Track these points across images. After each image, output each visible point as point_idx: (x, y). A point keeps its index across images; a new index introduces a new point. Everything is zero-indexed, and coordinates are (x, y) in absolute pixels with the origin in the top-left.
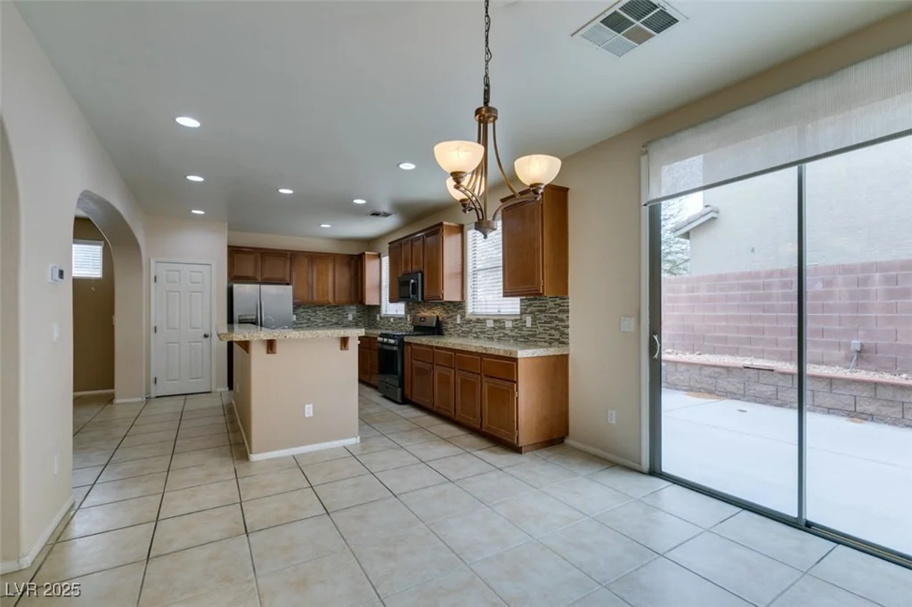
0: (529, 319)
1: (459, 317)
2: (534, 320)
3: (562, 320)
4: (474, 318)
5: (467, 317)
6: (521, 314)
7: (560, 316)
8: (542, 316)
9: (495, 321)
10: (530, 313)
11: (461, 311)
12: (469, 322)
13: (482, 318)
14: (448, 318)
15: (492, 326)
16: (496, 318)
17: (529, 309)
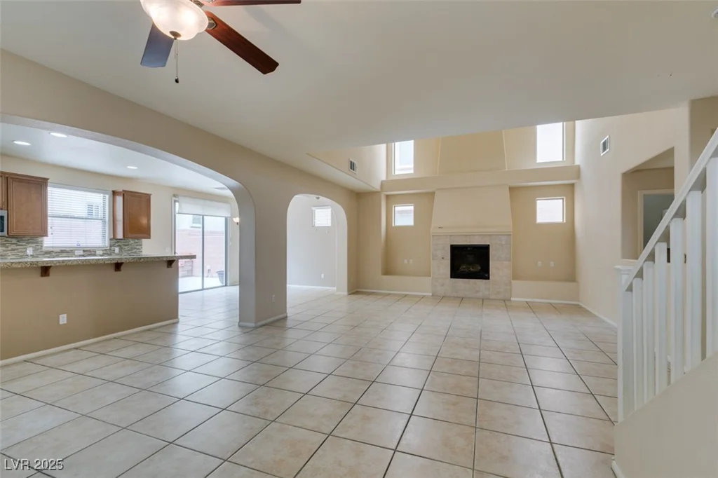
0: (117, 250)
1: (31, 249)
2: (121, 249)
3: (138, 249)
4: (58, 250)
5: (44, 249)
6: (111, 246)
7: (138, 247)
8: (126, 247)
9: (84, 251)
10: (118, 246)
11: (34, 245)
12: (47, 253)
13: (67, 249)
14: (7, 251)
15: (82, 254)
16: (85, 249)
17: (117, 244)
